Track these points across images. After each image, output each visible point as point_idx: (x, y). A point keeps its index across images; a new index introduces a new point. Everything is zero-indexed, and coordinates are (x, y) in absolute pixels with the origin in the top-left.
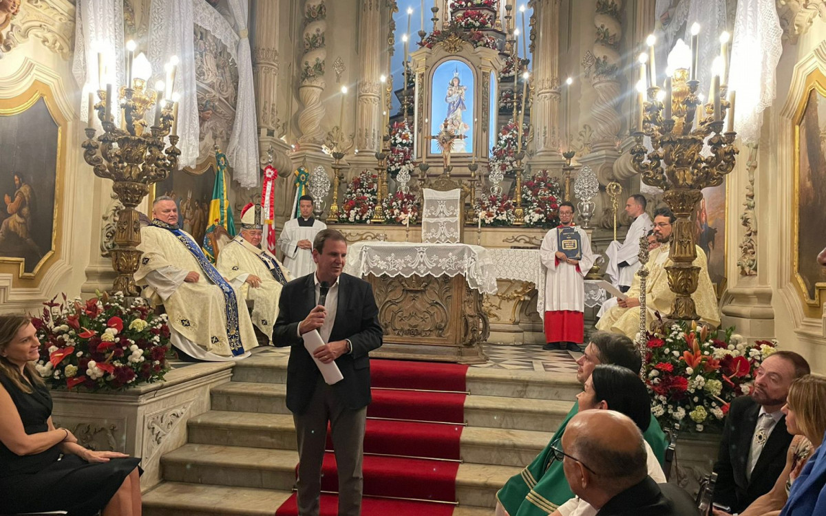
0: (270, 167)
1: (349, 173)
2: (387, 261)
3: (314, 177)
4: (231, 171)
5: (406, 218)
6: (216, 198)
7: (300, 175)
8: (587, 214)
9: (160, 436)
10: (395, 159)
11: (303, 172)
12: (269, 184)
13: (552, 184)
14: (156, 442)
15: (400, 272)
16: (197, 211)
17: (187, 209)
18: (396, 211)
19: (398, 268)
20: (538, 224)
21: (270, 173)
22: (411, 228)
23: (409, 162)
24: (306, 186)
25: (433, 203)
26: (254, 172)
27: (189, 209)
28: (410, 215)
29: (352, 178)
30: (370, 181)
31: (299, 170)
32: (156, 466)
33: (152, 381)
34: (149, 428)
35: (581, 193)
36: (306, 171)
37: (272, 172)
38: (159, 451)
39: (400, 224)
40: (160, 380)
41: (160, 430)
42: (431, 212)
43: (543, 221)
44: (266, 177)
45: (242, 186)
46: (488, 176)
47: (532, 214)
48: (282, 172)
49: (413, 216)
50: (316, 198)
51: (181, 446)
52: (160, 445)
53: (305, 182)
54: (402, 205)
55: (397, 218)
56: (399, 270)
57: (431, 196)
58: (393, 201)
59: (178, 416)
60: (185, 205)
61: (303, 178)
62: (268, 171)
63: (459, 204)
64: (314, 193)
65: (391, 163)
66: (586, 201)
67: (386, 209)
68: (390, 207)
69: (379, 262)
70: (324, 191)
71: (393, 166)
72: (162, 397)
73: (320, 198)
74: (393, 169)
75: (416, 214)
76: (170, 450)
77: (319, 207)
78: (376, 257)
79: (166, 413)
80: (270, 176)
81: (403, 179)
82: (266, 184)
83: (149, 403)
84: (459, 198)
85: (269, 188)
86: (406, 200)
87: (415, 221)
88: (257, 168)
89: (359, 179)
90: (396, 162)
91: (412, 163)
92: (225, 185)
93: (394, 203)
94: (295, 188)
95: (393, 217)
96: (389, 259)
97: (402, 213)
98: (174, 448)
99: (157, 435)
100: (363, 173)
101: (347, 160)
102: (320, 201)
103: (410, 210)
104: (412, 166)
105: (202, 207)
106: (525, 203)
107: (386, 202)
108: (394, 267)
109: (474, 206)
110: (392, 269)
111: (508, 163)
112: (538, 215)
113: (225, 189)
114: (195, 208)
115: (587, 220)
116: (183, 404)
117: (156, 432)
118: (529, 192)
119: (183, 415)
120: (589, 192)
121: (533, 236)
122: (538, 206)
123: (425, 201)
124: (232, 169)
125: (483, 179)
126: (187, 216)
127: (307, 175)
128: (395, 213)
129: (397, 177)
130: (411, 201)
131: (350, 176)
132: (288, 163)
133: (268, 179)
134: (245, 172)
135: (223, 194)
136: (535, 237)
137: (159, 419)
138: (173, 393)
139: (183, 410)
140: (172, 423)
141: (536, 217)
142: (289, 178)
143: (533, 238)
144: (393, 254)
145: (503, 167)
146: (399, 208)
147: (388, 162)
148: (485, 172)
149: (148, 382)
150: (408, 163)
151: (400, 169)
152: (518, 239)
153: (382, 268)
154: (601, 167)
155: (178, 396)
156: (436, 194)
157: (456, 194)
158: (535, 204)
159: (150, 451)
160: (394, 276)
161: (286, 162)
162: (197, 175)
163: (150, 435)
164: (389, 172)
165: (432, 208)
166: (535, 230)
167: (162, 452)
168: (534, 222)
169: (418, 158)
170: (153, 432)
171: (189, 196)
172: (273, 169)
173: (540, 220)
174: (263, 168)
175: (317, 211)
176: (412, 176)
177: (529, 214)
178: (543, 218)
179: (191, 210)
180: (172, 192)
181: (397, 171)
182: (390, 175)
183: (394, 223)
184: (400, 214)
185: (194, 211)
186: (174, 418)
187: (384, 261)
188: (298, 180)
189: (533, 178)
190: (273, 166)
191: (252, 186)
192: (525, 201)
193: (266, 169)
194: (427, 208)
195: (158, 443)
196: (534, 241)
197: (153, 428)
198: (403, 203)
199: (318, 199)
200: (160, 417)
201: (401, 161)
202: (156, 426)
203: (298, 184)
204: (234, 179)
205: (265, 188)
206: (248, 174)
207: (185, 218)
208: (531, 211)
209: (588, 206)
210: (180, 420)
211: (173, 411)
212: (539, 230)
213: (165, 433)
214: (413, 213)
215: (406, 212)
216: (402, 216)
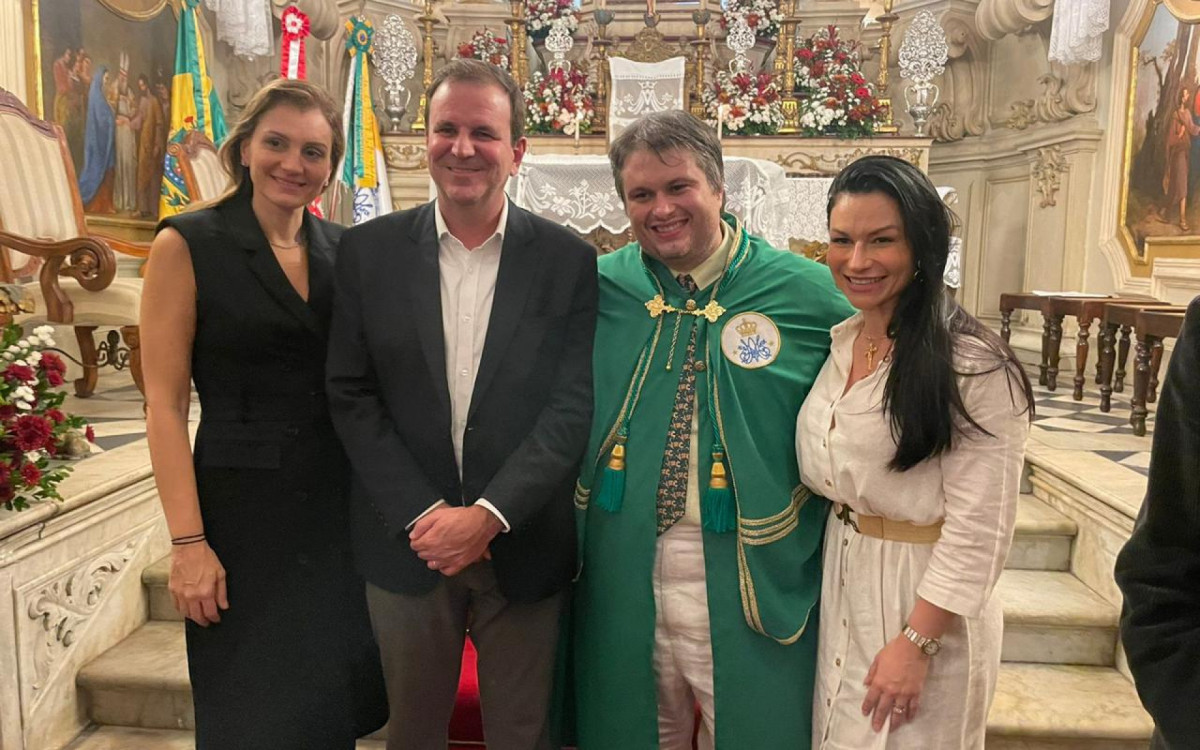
0: (294, 11)
1: (450, 36)
2: (572, 198)
3: (383, 38)
4: (211, 19)
5: (573, 121)
6: (184, 70)
7: (356, 31)
8: (924, 108)
9: (67, 628)
10: (541, 6)
11: (363, 26)
12: (295, 47)
13: (845, 53)
14: (60, 645)
15: (601, 223)
16: (143, 99)
17: (120, 92)
18: (553, 107)
19: (596, 213)
20: (833, 128)
21: (294, 24)
22: (582, 142)
23: (568, 11)
24: (370, 58)
25: (632, 86)
26: (260, 21)
27: (126, 94)
28: (580, 116)
29: (456, 45)
30: (494, 50)
31: (354, 21)
32: (67, 697)
33: (21, 504)
34: (32, 617)
35: (911, 67)
36: (368, 23)
37: (300, 22)
38: (71, 662)
39: (561, 133)
40: (49, 498)
41: (66, 613)
42: (626, 105)
43: (841, 123)
44: (286, 31)
45: (238, 52)
46: (725, 39)
47: (820, 109)
48: (319, 26)
49: (585, 117)
50: (390, 81)
51: (134, 632)
52: (72, 648)
53: (366, 48)
54: (562, 97)
55: (554, 122)
56: (598, 218)
57: (625, 73)
58: (543, 86)
59: (113, 570)
60: (116, 84)
61: (362, 38)
62: (291, 18)
63: (681, 90)
64: (385, 72)
65: (533, 14)
66: (921, 83)
67: (531, 102)
68: (541, 100)
69: (555, 199)
70: (404, 68)
71: (537, 21)
72: (62, 535)
73: (398, 82)
74: (537, 26)
75: (591, 113)
76: (101, 650)
77: (397, 100)
78: (548, 189)
79: (80, 571)
80: (295, 30)
81: (558, 45)
82: (287, 47)
83: (22, 559)
84: (683, 76)
85: (294, 55)
86: (569, 85)
87: (589, 126)
88: (267, 14)
89: (471, 47)
90: (541, 12)
91: (574, 13)
92: (199, 44)
93: (547, 92)
94: (347, 57)
95: (547, 119)
96: (577, 192)
97: (564, 110)
98: (113, 641)
99: (60, 628)
100: (478, 34)
101: (443, 11)
102: (399, 87)
103: (580, 104)
104: (573, 20)
105: (155, 92)
106: (801, 92)
107: (529, 89)
108: (588, 210)
109: (704, 97)
110: (582, 214)
111: (762, 13)
112: (831, 111)
113: (200, 51)
114: (139, 94)
115: (921, 120)
116: (125, 538)
117: (54, 621)
118: (805, 70)
119: (128, 565)
120: (929, 65)
121: (819, 154)
122: (829, 95)
123: (614, 82)
124: (214, 13)
125: (713, 46)
126: (123, 108)
127: (370, 31)
128: (551, 111)
129: (547, 41)
130: (580, 86)
131: (451, 42)
132: (329, 9)
133: (292, 36)
134: (242, 19)
135: (197, 63)
136: (822, 157)
137: (61, 589)
138: (95, 520)
139: (127, 553)
140: (98, 590)
141: (827, 116)
142: (332, 40)
143: (818, 158)
144: (584, 183)
145: (752, 21)
146: (556, 101)
147: (527, 11)
148: (717, 31)
149: (10, 508)
150: (566, 15)
151: (550, 27)
152: (790, 161)
153: (561, 213)
154: (943, 19)
155: (110, 523)
156: (636, 68)
157: (676, 67)
158: (824, 89)
159: (44, 671)
160: (588, 231)
161: (325, 7)
162: (137, 21)
163: (39, 634)
164: (528, 33)
165: (628, 98)
166: (823, 142)
167: (78, 662)
168: (824, 126)
169: (584, 4)
170: (46, 622)
171: (124, 64)
172: (301, 16)
173: (835, 121)
174: (280, 15)
175: (394, 109)
176: (575, 40)
177: (813, 110)
178: (840, 118)
179: (131, 96)
180: (82, 51)
181: (544, 32)
182: (531, 40)
183: (547, 132)
184: (560, 113)
185: (137, 99)
186: (102, 576)
187: (566, 197)
188: (353, 42)
189: (809, 43)
190: (300, 10)
191: (261, 52)
192: (797, 88)
193: (285, 14)
194: (619, 97)
195: (66, 645)
196: (820, 163)
197: (46, 614)
198: (565, 90)
199: (394, 84)
200: (62, 584)
201: (551, 10)
202: (52, 608)
203: (352, 51)
204: (219, 38)
205: (287, 55)
206: (247, 26)
207: (118, 113)
208: (815, 104)
209: (925, 93)
210: (119, 577)
211: (102, 561)
212: (830, 142)
213: (81, 617)
214: (584, 110)
215: (572, 109)
216: (565, 116)
